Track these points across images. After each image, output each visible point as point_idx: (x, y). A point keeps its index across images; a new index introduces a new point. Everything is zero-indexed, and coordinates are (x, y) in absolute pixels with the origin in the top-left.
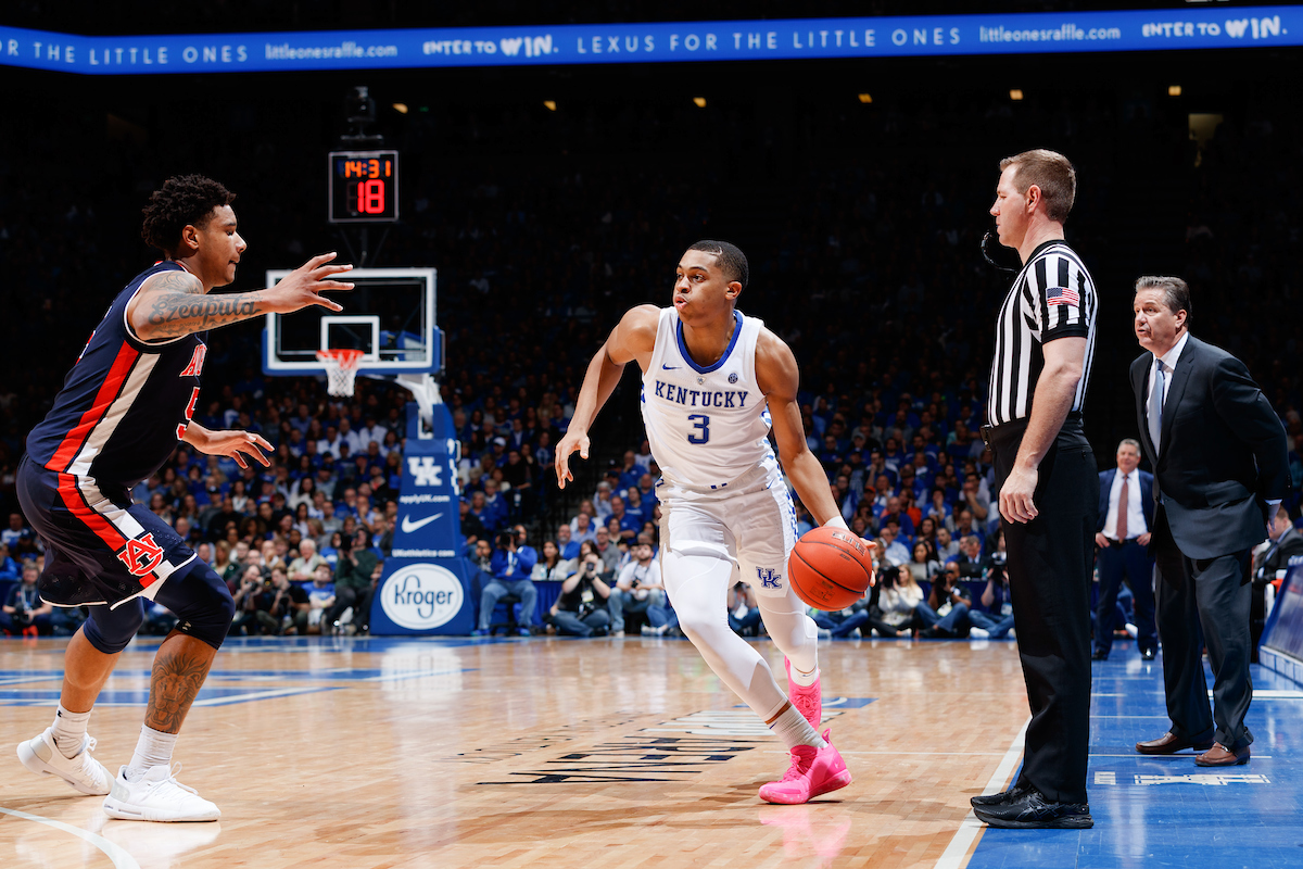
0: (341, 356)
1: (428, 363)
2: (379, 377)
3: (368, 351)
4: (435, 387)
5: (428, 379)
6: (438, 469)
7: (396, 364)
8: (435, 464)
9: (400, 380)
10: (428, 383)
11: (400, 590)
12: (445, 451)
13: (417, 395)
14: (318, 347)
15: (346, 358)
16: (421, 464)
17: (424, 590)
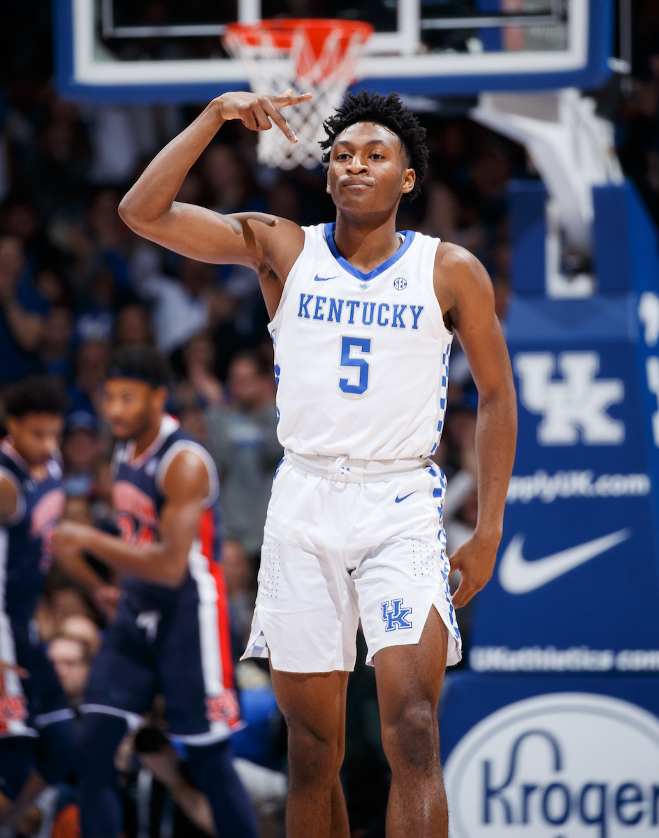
0: (299, 41)
1: (574, 57)
3: (386, 22)
4: (601, 134)
5: (577, 108)
6: (612, 391)
7: (474, 61)
8: (602, 374)
9: (488, 112)
10: (578, 120)
11: (498, 778)
12: (632, 333)
13: (540, 157)
14: (228, 12)
15: (317, 47)
16: (557, 376)
17: (574, 778)
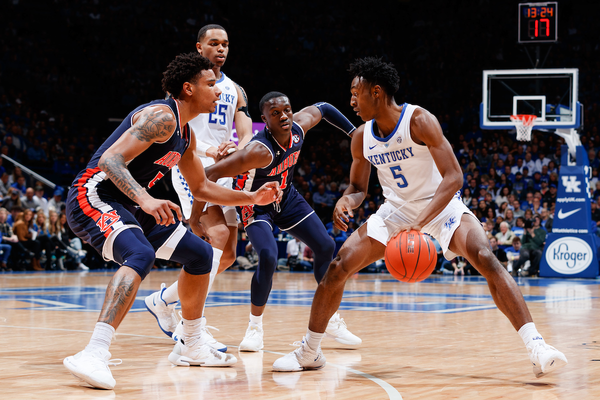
0: (524, 119)
1: (573, 123)
2: (545, 130)
3: (540, 116)
4: (577, 136)
5: (573, 132)
6: (579, 183)
7: (555, 123)
8: (577, 180)
9: (557, 132)
10: (574, 134)
11: (556, 252)
12: (583, 173)
13: (567, 141)
14: (511, 113)
15: (527, 120)
16: (569, 180)
17: (570, 252)
